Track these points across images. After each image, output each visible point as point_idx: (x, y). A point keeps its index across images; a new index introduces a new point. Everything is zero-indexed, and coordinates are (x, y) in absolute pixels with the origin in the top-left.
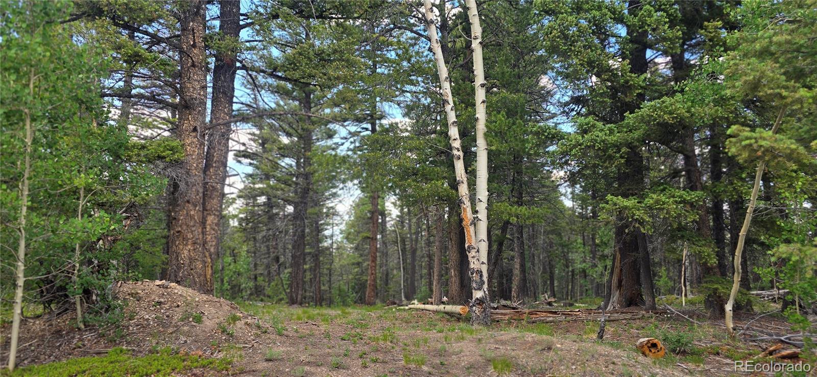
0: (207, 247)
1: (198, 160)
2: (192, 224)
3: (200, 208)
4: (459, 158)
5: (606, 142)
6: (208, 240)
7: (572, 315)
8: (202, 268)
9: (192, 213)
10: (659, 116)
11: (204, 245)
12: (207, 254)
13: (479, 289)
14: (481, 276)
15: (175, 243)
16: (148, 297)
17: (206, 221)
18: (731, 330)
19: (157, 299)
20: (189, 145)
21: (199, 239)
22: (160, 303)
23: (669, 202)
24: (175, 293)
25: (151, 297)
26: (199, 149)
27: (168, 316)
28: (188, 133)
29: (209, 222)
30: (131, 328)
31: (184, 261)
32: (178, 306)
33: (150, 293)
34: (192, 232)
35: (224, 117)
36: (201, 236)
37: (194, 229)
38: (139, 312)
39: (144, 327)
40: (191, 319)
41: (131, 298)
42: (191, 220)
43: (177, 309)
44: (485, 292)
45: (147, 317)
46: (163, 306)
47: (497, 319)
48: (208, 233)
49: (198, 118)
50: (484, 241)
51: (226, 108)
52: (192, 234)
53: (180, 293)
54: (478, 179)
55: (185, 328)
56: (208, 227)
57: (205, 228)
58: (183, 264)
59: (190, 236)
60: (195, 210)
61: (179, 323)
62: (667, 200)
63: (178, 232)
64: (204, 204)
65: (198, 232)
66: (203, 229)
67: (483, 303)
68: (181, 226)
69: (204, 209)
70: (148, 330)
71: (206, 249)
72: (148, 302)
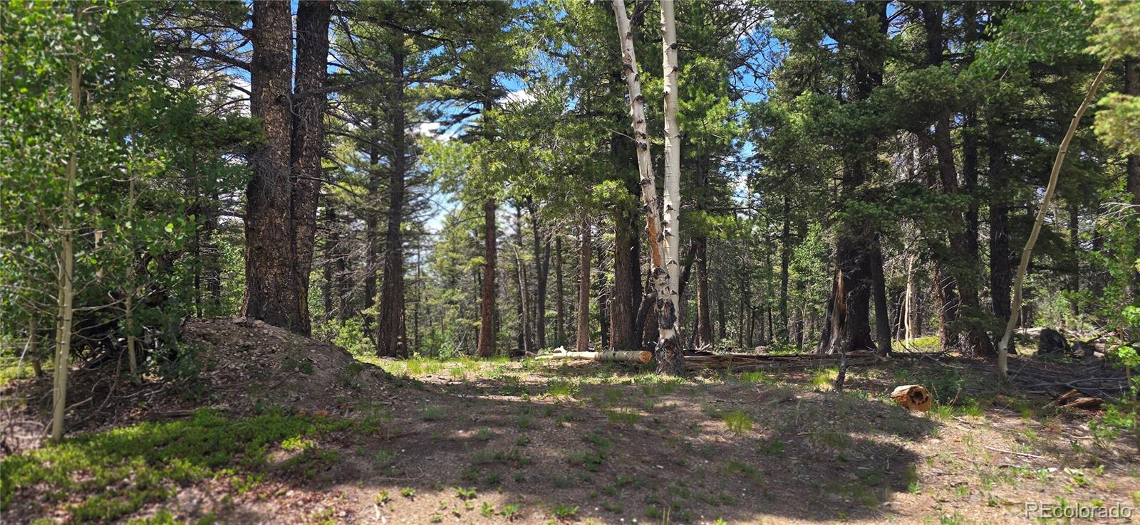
0: (299, 271)
1: (283, 145)
2: (277, 237)
3: (287, 214)
4: (645, 148)
5: (848, 127)
6: (299, 260)
7: (788, 361)
8: (293, 299)
9: (278, 221)
10: (923, 92)
11: (294, 268)
12: (300, 280)
13: (670, 327)
14: (673, 310)
15: (255, 264)
16: (228, 339)
17: (296, 233)
18: (1006, 374)
19: (241, 342)
20: (270, 124)
21: (288, 258)
22: (247, 348)
23: (927, 208)
24: (264, 334)
25: (232, 340)
26: (284, 129)
27: (263, 365)
28: (268, 106)
29: (300, 235)
30: (214, 382)
31: (268, 290)
32: (273, 351)
33: (229, 334)
34: (278, 248)
35: (316, 84)
36: (290, 255)
37: (280, 244)
38: (219, 360)
39: (232, 380)
40: (297, 369)
41: (203, 341)
42: (276, 232)
43: (272, 355)
44: (676, 331)
45: (234, 366)
46: (252, 351)
47: (690, 368)
48: (299, 250)
49: (281, 83)
50: (675, 263)
51: (317, 70)
52: (279, 252)
53: (271, 333)
54: (667, 179)
55: (292, 381)
56: (299, 241)
57: (296, 244)
58: (267, 294)
59: (276, 254)
60: (281, 217)
61: (281, 374)
62: (927, 205)
63: (259, 248)
64: (292, 209)
65: (286, 249)
66: (292, 244)
67: (675, 345)
68: (262, 240)
69: (293, 216)
70: (239, 384)
71: (298, 273)
72: (230, 346)
